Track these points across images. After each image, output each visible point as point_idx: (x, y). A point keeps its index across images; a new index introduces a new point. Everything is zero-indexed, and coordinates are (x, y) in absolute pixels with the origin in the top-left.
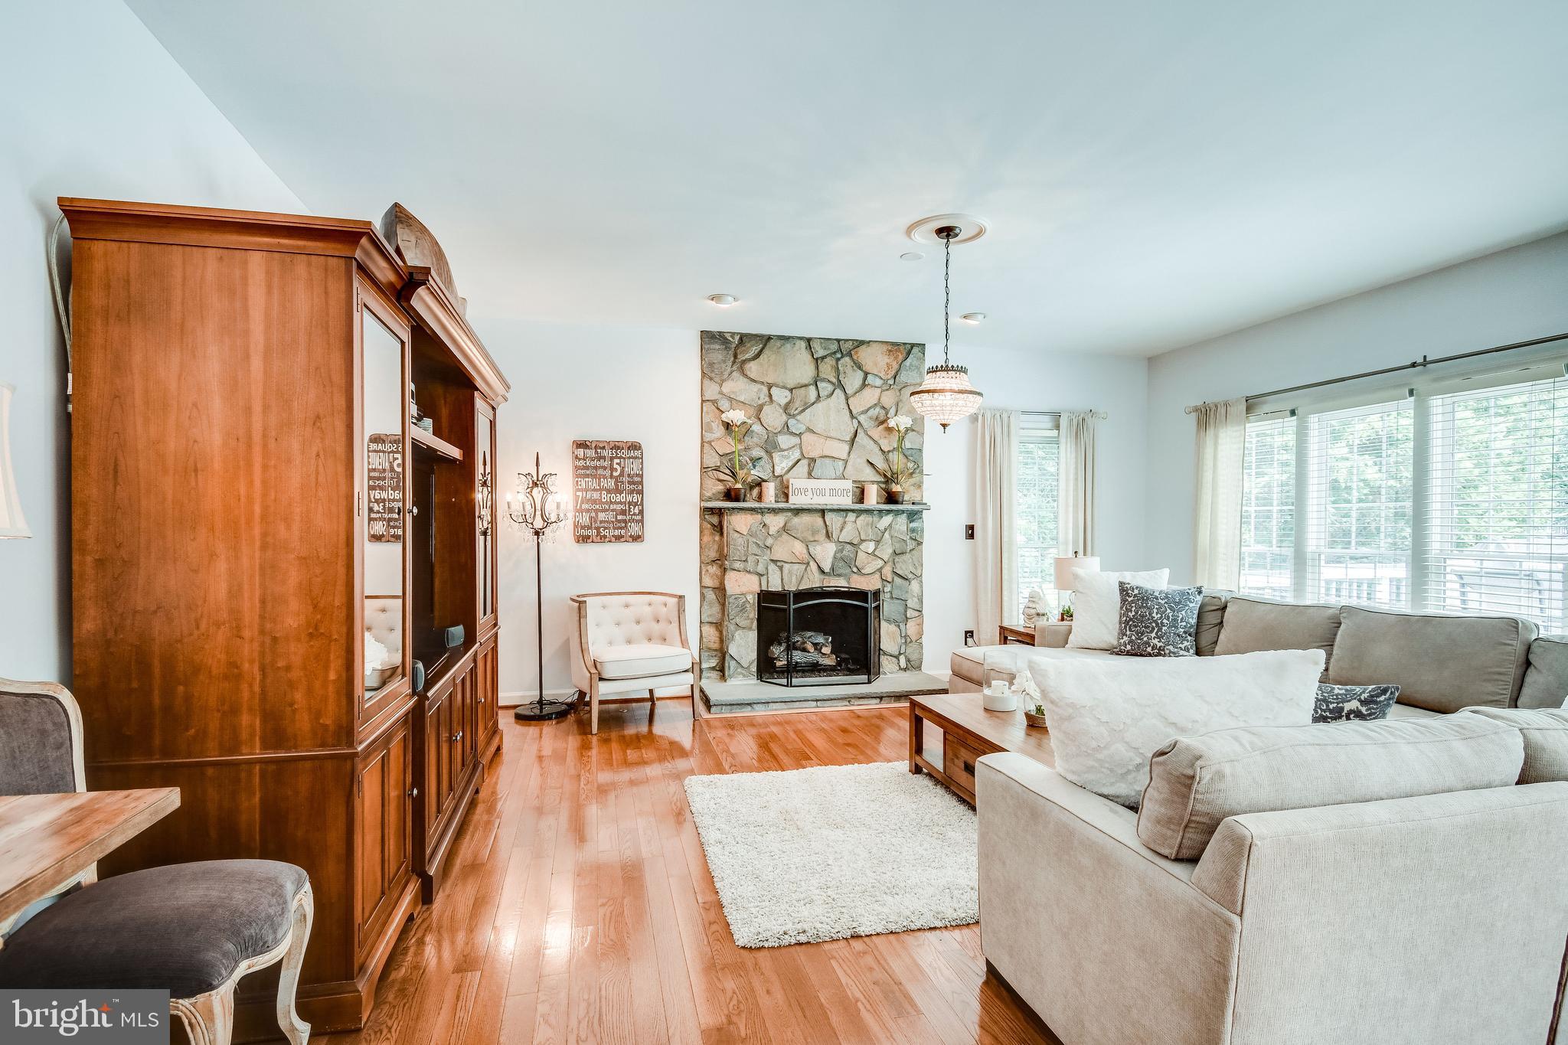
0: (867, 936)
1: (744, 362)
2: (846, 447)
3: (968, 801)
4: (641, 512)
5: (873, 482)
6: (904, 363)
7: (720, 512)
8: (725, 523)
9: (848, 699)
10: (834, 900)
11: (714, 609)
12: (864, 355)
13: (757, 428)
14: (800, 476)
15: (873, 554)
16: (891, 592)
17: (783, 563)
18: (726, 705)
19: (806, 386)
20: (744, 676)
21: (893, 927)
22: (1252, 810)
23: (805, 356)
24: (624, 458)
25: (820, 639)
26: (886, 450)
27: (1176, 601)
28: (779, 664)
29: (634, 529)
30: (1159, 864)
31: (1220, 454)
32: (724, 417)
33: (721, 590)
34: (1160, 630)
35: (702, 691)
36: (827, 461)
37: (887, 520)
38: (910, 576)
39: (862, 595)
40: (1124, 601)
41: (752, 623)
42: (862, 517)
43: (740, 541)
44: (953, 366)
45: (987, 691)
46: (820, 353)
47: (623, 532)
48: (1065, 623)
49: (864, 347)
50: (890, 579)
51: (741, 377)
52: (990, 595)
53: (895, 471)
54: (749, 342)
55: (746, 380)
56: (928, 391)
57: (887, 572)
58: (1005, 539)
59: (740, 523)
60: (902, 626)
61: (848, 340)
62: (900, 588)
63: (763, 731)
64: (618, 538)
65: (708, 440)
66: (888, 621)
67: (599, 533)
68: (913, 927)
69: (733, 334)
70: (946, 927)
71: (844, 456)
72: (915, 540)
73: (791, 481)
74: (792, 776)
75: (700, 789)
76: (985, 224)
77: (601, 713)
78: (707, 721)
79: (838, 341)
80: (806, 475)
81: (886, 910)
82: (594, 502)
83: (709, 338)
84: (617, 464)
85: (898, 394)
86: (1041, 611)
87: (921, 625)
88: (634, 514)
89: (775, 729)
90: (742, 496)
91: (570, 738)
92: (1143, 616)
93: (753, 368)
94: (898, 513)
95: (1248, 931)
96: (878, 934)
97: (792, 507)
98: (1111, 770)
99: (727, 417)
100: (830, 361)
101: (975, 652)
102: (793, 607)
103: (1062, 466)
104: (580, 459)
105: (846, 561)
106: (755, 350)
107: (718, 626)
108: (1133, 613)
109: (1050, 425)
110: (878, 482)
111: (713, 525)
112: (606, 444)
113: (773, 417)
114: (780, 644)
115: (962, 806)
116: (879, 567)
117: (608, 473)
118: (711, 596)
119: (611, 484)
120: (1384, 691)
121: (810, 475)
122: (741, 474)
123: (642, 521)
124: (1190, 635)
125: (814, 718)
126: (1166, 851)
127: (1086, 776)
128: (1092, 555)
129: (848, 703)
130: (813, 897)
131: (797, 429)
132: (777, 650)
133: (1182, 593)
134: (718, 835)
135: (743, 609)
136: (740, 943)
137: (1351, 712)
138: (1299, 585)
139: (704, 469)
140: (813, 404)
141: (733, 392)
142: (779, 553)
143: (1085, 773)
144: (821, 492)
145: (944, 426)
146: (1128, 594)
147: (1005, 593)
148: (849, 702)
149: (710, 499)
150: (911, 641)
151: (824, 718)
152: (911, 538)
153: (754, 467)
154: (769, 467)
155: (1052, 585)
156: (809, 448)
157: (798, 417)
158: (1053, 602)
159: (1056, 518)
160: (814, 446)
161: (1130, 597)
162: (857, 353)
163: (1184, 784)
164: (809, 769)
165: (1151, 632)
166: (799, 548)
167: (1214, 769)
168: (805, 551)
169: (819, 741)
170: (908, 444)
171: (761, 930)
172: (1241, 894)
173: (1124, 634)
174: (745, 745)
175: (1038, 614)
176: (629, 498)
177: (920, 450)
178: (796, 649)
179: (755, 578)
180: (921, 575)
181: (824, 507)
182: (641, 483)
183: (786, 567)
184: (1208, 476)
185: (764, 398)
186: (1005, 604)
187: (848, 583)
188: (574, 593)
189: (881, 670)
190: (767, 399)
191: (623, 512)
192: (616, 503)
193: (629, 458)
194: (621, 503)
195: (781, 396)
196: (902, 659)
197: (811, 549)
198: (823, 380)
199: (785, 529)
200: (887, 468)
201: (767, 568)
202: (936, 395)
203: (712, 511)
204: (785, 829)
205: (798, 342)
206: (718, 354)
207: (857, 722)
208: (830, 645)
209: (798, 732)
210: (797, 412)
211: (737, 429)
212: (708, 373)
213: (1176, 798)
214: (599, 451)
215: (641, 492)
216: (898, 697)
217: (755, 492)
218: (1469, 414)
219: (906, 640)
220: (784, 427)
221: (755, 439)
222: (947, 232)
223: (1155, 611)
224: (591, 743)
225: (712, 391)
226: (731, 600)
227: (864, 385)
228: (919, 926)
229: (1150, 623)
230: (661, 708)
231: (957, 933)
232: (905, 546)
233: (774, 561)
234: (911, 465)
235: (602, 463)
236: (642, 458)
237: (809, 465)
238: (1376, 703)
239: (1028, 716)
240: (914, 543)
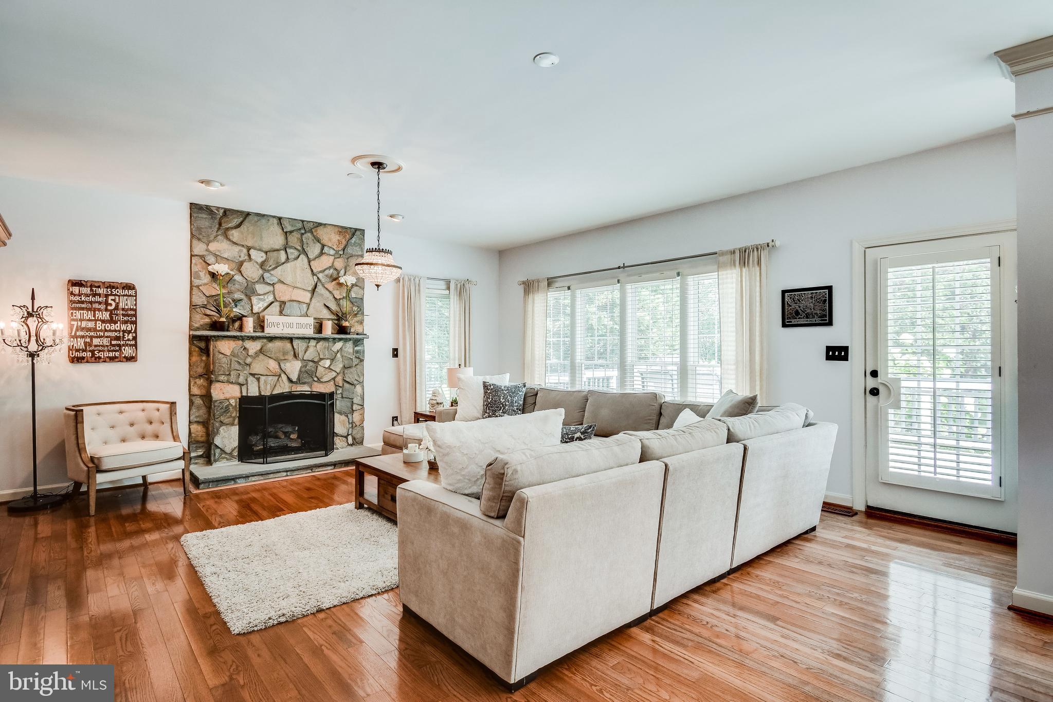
0: (327, 609)
1: (227, 229)
2: (309, 295)
3: (392, 519)
4: (135, 338)
5: (329, 319)
6: (351, 241)
7: (207, 339)
8: (212, 346)
9: (311, 468)
10: (304, 592)
11: (201, 411)
12: (321, 233)
13: (238, 278)
14: (274, 313)
15: (329, 368)
16: (342, 394)
17: (260, 376)
18: (213, 482)
19: (278, 250)
20: (228, 460)
21: (344, 600)
22: (529, 486)
23: (277, 229)
24: (119, 296)
25: (289, 429)
26: (338, 298)
27: (513, 391)
28: (256, 448)
29: (127, 352)
30: (490, 522)
31: (536, 309)
32: (210, 268)
33: (207, 397)
34: (504, 408)
35: (192, 474)
36: (295, 304)
37: (339, 345)
38: (355, 382)
39: (321, 396)
40: (485, 393)
41: (234, 420)
42: (321, 343)
43: (224, 360)
44: (383, 249)
45: (405, 451)
46: (289, 228)
47: (117, 354)
48: (453, 408)
49: (322, 227)
50: (341, 385)
51: (225, 240)
52: (408, 393)
53: (344, 312)
54: (231, 215)
55: (228, 242)
56: (367, 264)
57: (339, 380)
58: (418, 357)
59: (225, 347)
60: (350, 416)
61: (310, 222)
62: (348, 390)
63: (244, 497)
64: (112, 359)
65: (195, 285)
66: (340, 413)
67: (93, 355)
68: (358, 597)
69: (218, 208)
70: (379, 593)
71: (308, 301)
72: (359, 358)
73: (266, 317)
74: (270, 523)
75: (195, 542)
76: (402, 165)
77: (97, 499)
78: (197, 496)
79: (303, 221)
80: (278, 313)
81: (340, 591)
82: (89, 330)
83: (196, 209)
84: (112, 300)
85: (346, 261)
86: (440, 402)
87: (362, 415)
88: (128, 340)
89: (255, 495)
90: (226, 328)
91: (68, 521)
92: (496, 401)
93: (235, 235)
94: (346, 340)
95: (527, 544)
96: (335, 606)
97: (267, 335)
98: (469, 480)
99: (213, 269)
100: (296, 235)
101: (398, 429)
102: (268, 406)
103: (452, 312)
104: (75, 295)
105: (309, 373)
106: (236, 221)
107: (205, 424)
108: (491, 399)
109: (444, 287)
110: (332, 320)
111: (200, 348)
112: (101, 284)
113: (251, 271)
114: (257, 434)
115: (389, 524)
116: (333, 376)
117: (103, 307)
118: (198, 401)
119: (106, 315)
120: (590, 427)
121: (281, 313)
122: (225, 311)
123: (135, 345)
124: (520, 410)
125: (285, 483)
126: (492, 514)
127: (457, 485)
128: (469, 367)
129: (310, 471)
130: (289, 593)
131: (271, 280)
132: (254, 439)
133: (516, 387)
134: (214, 569)
135: (227, 410)
136: (236, 632)
137: (577, 438)
138: (573, 381)
139: (193, 307)
140: (283, 263)
141: (219, 251)
142: (257, 368)
143: (456, 484)
144: (290, 325)
145: (378, 286)
146: (487, 388)
147: (418, 391)
148: (312, 470)
149: (198, 329)
150: (356, 426)
151: (293, 483)
152: (356, 357)
153: (236, 306)
154: (248, 307)
155: (446, 386)
156: (281, 294)
157: (272, 272)
158: (447, 395)
159: (448, 345)
160: (284, 293)
161: (488, 390)
162: (316, 231)
163: (499, 478)
164: (283, 517)
165: (500, 410)
166: (273, 365)
167: (513, 468)
168: (278, 367)
169: (289, 499)
170: (353, 295)
171: (251, 621)
172: (524, 527)
173: (486, 412)
174: (230, 508)
175: (438, 403)
176: (124, 327)
177: (362, 299)
178: (271, 437)
179: (237, 388)
180: (363, 382)
181: (292, 336)
182: (135, 315)
183: (262, 379)
184: (529, 321)
185: (244, 256)
186: (418, 398)
187: (311, 388)
188: (69, 404)
189: (335, 446)
190: (246, 257)
191: (117, 338)
192: (110, 331)
193: (124, 295)
194: (115, 331)
195: (258, 256)
196: (350, 438)
197: (282, 365)
198: (291, 247)
199: (261, 351)
200: (339, 310)
201: (247, 380)
202: (372, 266)
203: (200, 338)
204: (266, 557)
205: (271, 219)
206: (204, 221)
207: (318, 483)
208: (297, 432)
209: (274, 495)
210: (271, 268)
211: (221, 278)
212: (195, 235)
213: (497, 486)
214: (94, 289)
215: (135, 323)
216: (347, 463)
217: (237, 324)
218: (648, 293)
219: (353, 425)
220: (260, 278)
221: (237, 286)
222: (378, 165)
223: (502, 397)
224: (89, 522)
225: (200, 248)
226: (216, 404)
227: (322, 253)
228: (361, 595)
229: (500, 405)
230: (152, 492)
231: (386, 596)
232: (351, 362)
233: (253, 375)
234: (355, 309)
235: (97, 299)
236: (136, 296)
237: (280, 306)
238: (587, 433)
239: (429, 462)
240: (358, 360)
